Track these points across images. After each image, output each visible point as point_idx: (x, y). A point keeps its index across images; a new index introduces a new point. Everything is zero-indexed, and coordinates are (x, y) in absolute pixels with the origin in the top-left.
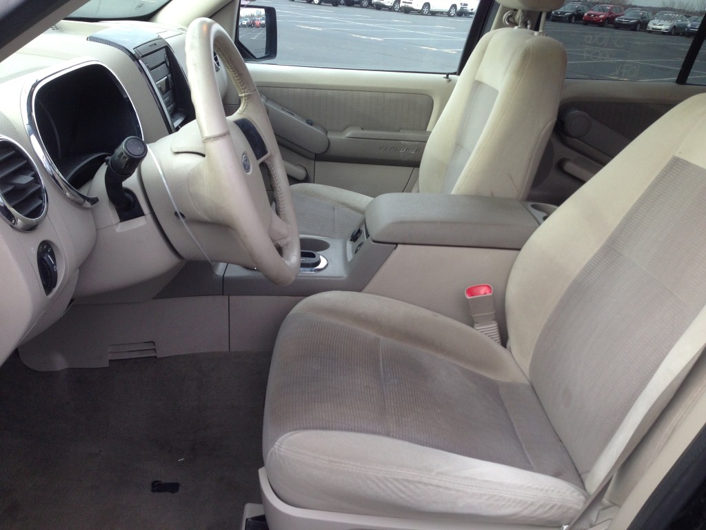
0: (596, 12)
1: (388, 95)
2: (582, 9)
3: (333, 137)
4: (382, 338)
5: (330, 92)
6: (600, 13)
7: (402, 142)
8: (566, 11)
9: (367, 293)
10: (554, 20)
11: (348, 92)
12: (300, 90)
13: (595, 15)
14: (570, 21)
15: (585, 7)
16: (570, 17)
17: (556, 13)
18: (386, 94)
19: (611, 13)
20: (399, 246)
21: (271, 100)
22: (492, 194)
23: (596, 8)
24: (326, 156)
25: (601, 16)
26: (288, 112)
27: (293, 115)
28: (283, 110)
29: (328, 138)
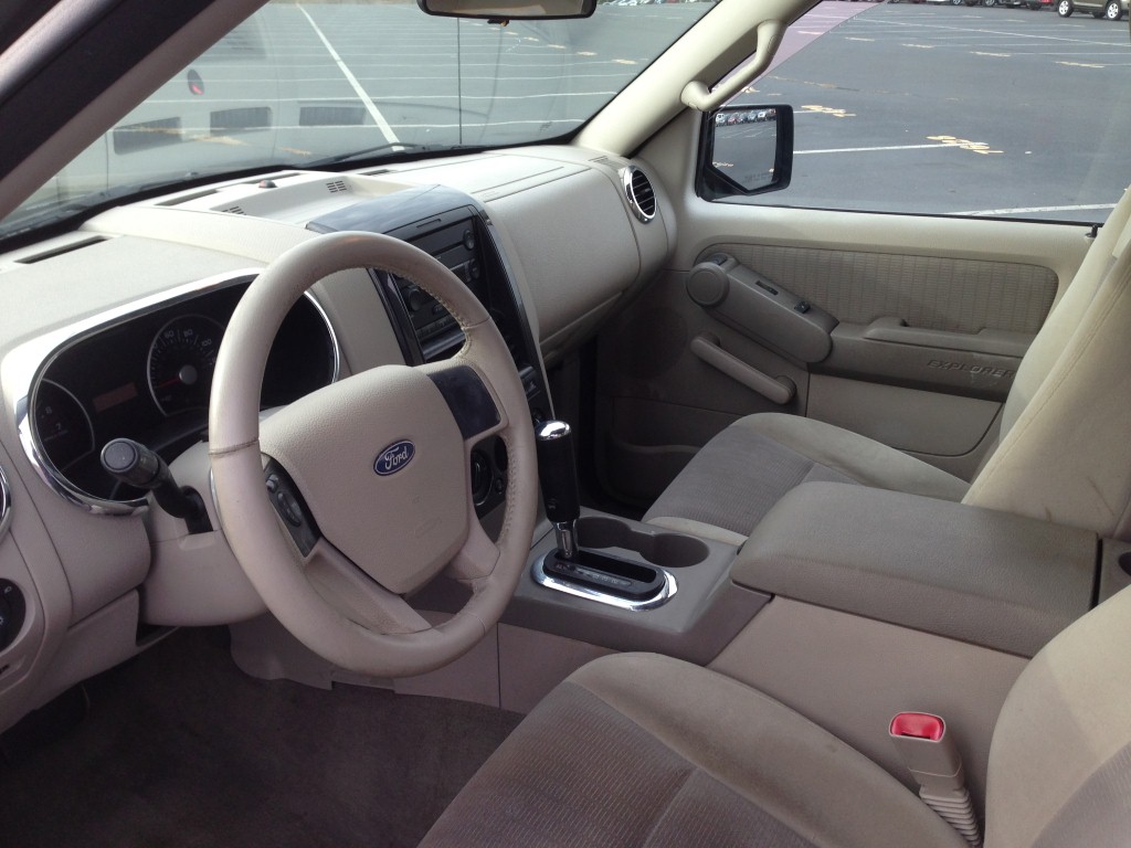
3: (840, 335)
4: (700, 767)
5: (847, 257)
7: (975, 354)
9: (714, 670)
12: (795, 250)
20: (777, 599)
21: (744, 265)
22: (1049, 514)
24: (827, 365)
26: (768, 289)
27: (775, 293)
28: (758, 283)
29: (830, 338)
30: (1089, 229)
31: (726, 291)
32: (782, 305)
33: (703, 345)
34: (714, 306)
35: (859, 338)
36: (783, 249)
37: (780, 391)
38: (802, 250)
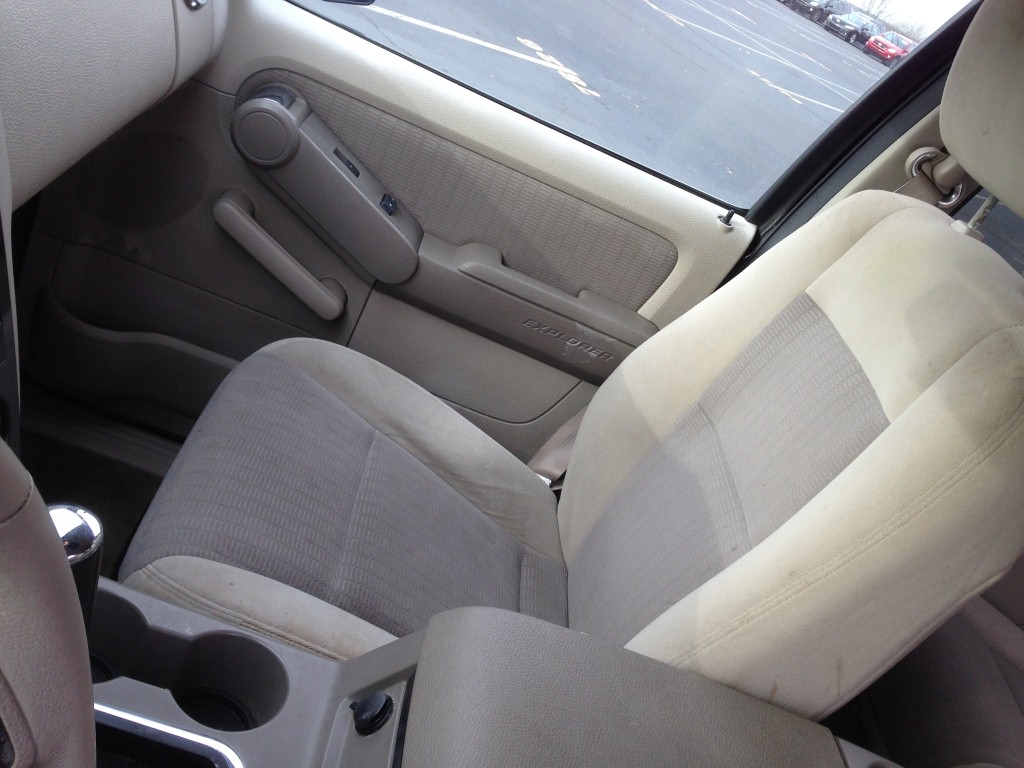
0: (888, 42)
1: (587, 211)
2: (870, 28)
5: (460, 154)
6: (892, 45)
7: (579, 325)
8: (848, 22)
10: (827, 29)
11: (501, 168)
12: (393, 120)
13: (884, 45)
14: (847, 40)
15: (876, 29)
16: (851, 33)
17: (834, 19)
18: (584, 205)
19: (905, 51)
21: (319, 117)
23: (890, 34)
25: (892, 51)
26: (348, 164)
27: (357, 175)
28: (336, 152)
29: (418, 257)
30: (725, 212)
31: (294, 152)
32: (363, 192)
33: (232, 212)
34: (267, 168)
35: (453, 268)
36: (378, 113)
37: (327, 300)
38: (404, 124)
